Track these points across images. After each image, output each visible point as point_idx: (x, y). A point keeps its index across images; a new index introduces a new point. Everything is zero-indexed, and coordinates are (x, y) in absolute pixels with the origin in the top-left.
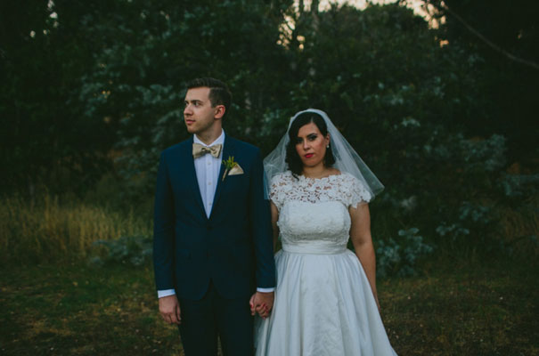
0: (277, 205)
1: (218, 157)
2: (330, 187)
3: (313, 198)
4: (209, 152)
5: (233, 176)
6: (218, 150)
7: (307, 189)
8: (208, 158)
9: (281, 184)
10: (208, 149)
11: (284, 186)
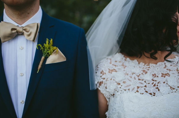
0: (107, 95)
1: (34, 40)
2: (167, 74)
3: (152, 89)
4: (22, 34)
5: (52, 65)
6: (33, 31)
7: (142, 77)
8: (21, 42)
9: (111, 71)
10: (21, 30)
11: (114, 73)
